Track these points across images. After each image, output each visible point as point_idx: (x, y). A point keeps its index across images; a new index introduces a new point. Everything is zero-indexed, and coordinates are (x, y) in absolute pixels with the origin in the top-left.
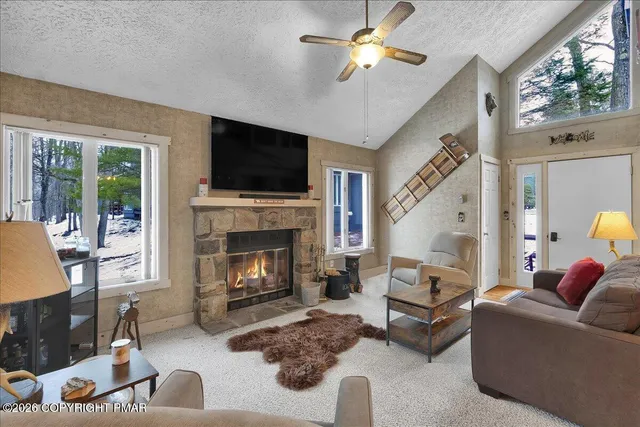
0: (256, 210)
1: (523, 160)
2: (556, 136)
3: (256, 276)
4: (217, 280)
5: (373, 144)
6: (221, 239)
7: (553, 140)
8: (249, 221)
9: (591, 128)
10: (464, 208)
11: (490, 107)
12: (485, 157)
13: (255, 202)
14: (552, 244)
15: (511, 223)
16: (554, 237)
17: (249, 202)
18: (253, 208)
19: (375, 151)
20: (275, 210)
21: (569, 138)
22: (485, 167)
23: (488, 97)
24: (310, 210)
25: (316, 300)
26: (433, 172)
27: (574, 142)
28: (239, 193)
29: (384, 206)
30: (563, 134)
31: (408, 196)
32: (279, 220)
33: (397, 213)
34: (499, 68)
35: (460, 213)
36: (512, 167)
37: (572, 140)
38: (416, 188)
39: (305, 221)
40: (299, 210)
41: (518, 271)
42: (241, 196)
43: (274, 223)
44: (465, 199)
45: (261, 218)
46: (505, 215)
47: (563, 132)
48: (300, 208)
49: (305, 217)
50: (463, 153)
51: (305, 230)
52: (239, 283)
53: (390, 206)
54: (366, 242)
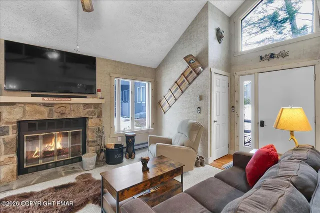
0: (45, 105)
1: (243, 72)
2: (263, 55)
3: (53, 149)
4: (6, 154)
5: (154, 65)
6: (10, 126)
7: (261, 58)
8: (40, 113)
9: (287, 48)
10: (201, 104)
11: (219, 37)
12: (213, 70)
13: (43, 100)
14: (261, 128)
15: (236, 114)
16: (262, 124)
17: (39, 100)
18: (43, 103)
19: (155, 69)
20: (64, 105)
21: (272, 56)
22: (214, 77)
23: (218, 30)
24: (97, 106)
25: (91, 166)
26: (184, 81)
27: (275, 59)
28: (30, 93)
29: (159, 103)
30: (268, 54)
31: (171, 96)
32: (67, 112)
33: (166, 107)
34: (228, 13)
35: (198, 107)
36: (236, 77)
37: (274, 57)
38: (175, 91)
39: (92, 112)
40: (86, 105)
41: (240, 146)
42: (33, 96)
43: (63, 114)
44: (201, 98)
45: (51, 110)
46: (233, 108)
47: (268, 53)
48: (87, 104)
49: (92, 109)
50: (198, 67)
51: (92, 118)
52: (36, 154)
53: (162, 103)
54: (148, 125)
